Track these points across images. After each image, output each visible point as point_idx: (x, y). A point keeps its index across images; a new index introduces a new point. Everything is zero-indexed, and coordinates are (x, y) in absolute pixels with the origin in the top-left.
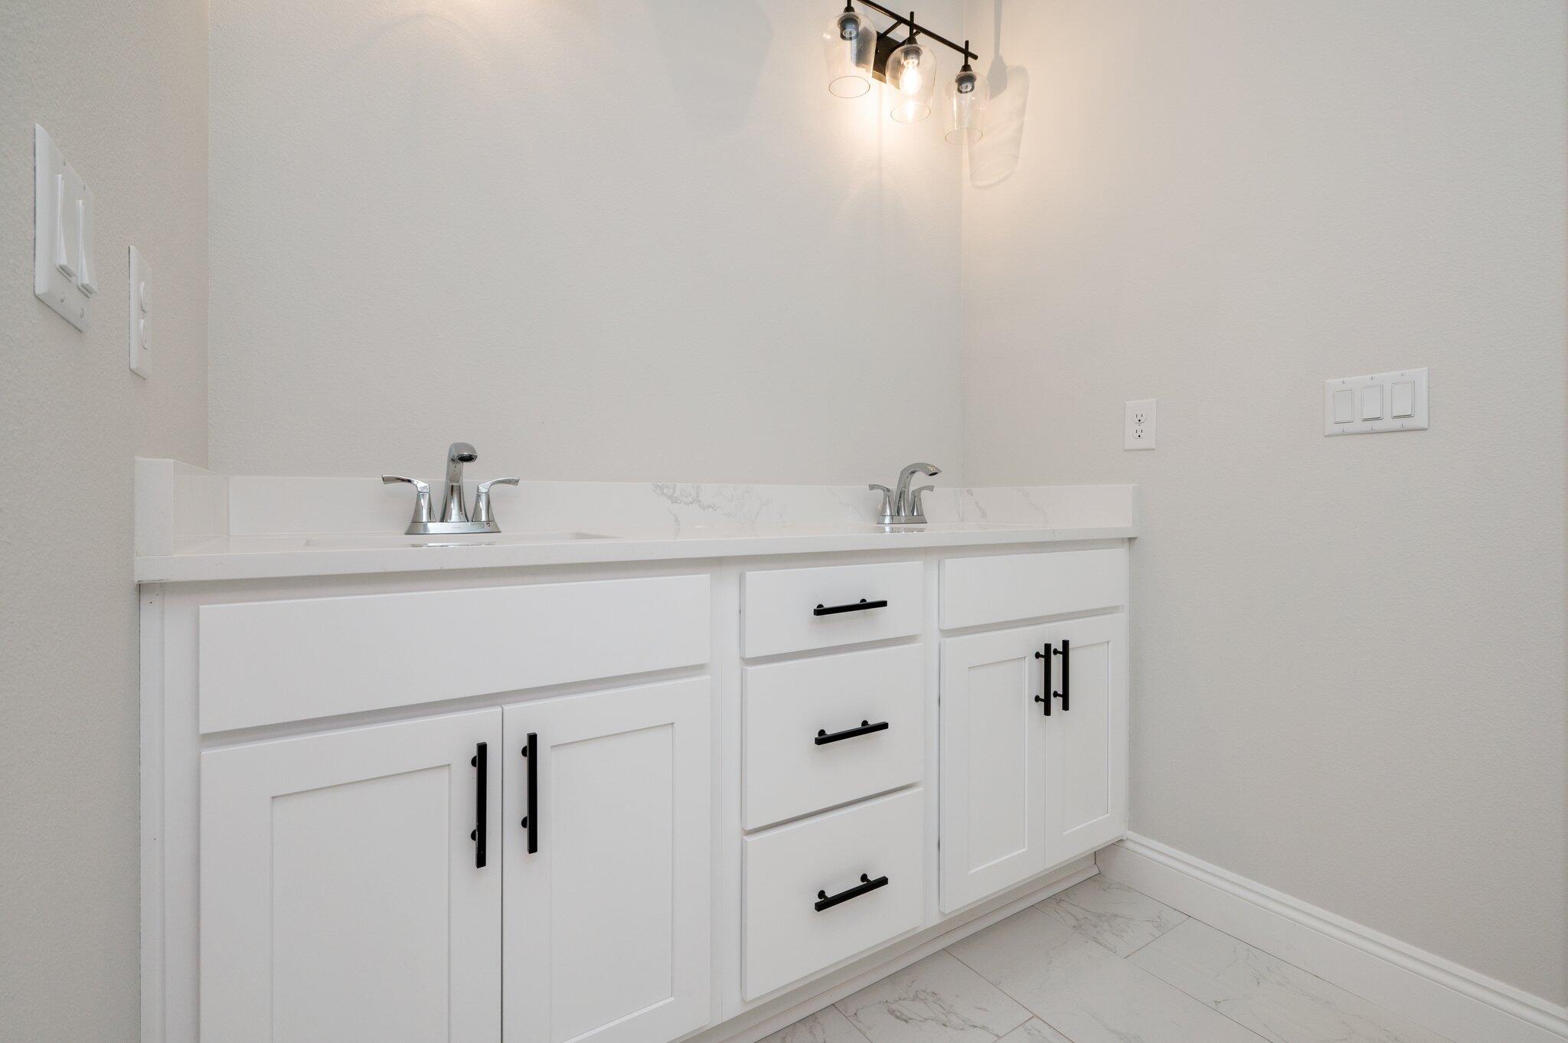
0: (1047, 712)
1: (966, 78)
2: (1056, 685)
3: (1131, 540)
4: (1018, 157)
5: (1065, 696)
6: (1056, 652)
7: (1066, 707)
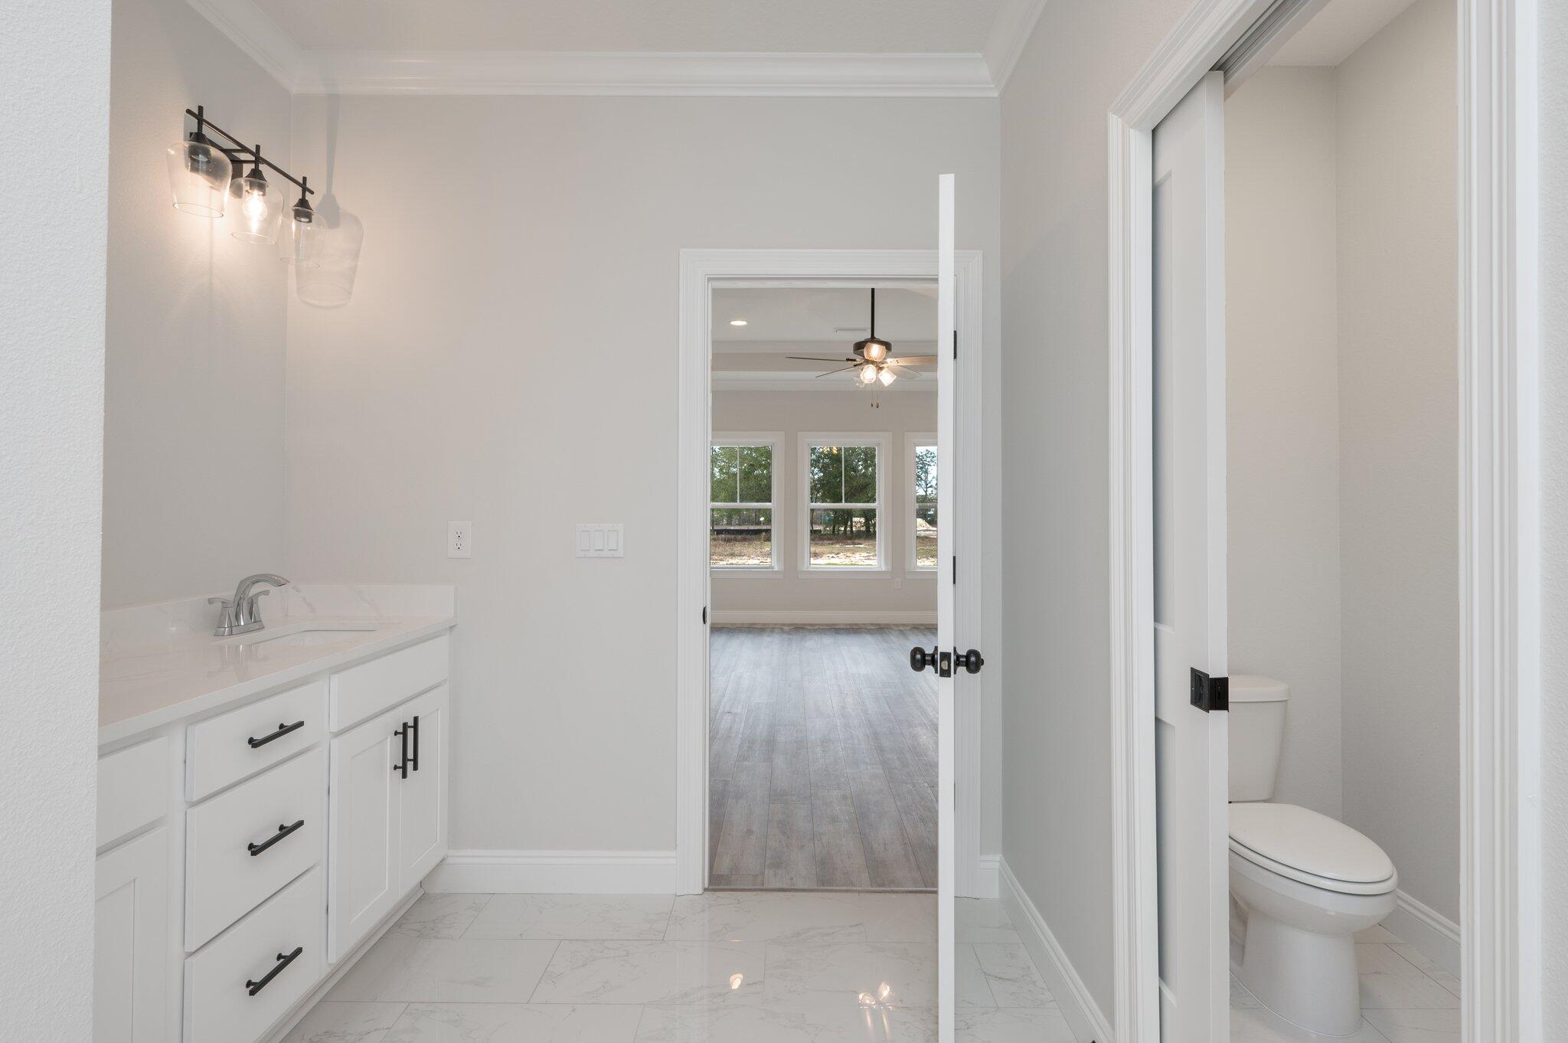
0: (404, 776)
1: (303, 210)
2: (410, 755)
3: (452, 628)
4: (350, 293)
5: (415, 760)
6: (410, 727)
7: (415, 768)
